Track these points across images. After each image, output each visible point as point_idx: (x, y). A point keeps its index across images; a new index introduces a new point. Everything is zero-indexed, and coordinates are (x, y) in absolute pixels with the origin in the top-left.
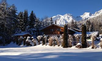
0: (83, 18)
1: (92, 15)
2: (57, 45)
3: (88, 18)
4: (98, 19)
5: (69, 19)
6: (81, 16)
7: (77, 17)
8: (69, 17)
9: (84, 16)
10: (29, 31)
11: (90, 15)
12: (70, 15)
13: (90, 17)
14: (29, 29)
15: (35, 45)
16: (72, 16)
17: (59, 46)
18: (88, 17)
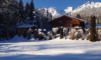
0: (66, 12)
1: (75, 9)
2: (81, 39)
3: (71, 13)
4: (81, 14)
5: (53, 13)
6: (64, 10)
7: (61, 11)
8: (54, 11)
9: (68, 10)
10: (30, 22)
11: (73, 9)
12: (54, 9)
13: (73, 11)
14: (30, 21)
15: (51, 39)
16: (56, 9)
17: (83, 39)
18: (71, 11)
